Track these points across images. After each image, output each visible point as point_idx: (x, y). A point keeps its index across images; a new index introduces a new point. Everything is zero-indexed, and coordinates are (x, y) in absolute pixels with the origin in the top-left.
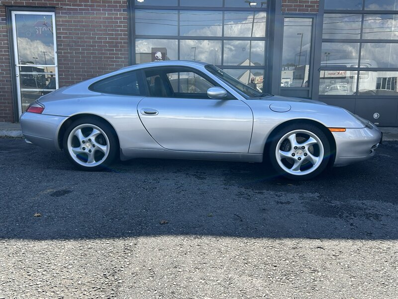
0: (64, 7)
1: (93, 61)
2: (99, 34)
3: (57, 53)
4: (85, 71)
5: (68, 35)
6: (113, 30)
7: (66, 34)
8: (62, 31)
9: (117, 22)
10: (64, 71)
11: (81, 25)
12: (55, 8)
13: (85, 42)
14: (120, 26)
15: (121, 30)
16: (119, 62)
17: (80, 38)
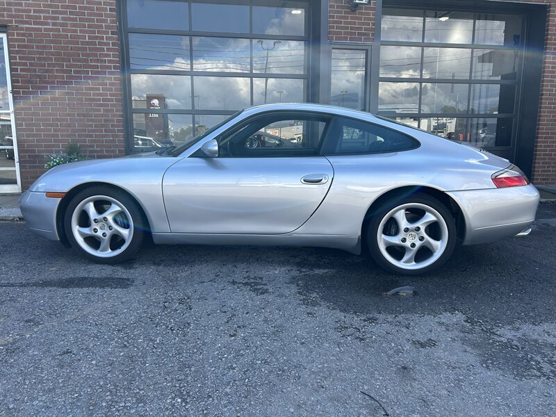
0: (21, 26)
1: (68, 105)
2: (76, 66)
3: (13, 92)
4: (57, 120)
5: (28, 67)
6: (98, 61)
7: (25, 64)
8: (18, 61)
9: (103, 50)
10: (24, 120)
11: (49, 52)
12: (6, 26)
13: (56, 77)
14: (108, 56)
15: (110, 61)
16: (107, 105)
17: (47, 71)
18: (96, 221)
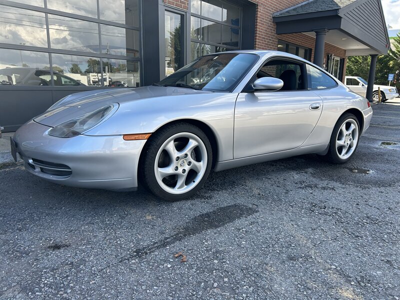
18: (177, 168)
